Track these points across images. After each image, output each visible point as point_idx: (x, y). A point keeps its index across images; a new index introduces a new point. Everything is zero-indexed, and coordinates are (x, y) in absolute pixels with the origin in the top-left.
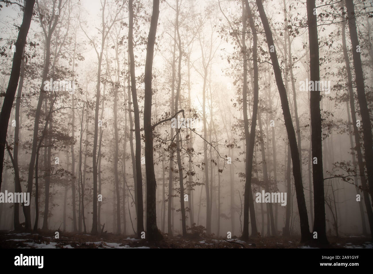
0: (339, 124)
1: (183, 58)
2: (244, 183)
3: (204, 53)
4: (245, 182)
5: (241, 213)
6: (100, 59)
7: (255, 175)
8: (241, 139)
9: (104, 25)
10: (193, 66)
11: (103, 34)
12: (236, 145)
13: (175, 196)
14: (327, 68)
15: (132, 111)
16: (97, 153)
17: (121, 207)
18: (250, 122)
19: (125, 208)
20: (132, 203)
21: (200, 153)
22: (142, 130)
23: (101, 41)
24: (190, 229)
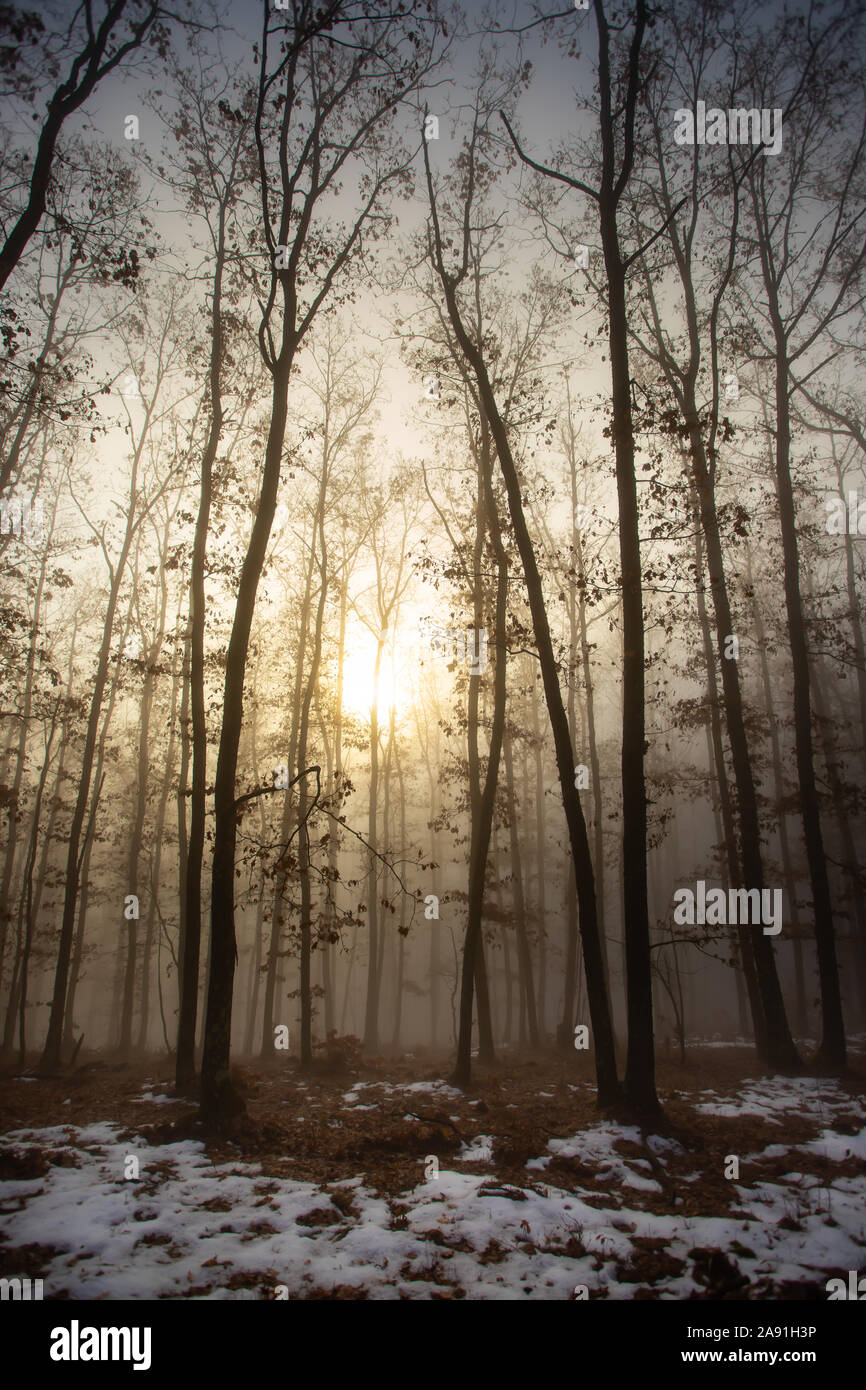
0: (687, 775)
1: (331, 594)
2: (464, 918)
3: (383, 576)
4: (467, 915)
5: (456, 987)
6: (116, 582)
7: (491, 897)
8: (461, 808)
9: (134, 495)
10: (353, 606)
11: (130, 519)
12: (448, 825)
13: (288, 953)
14: (661, 683)
15: (189, 721)
16: (84, 830)
17: (137, 966)
18: (485, 764)
19: (151, 971)
20: (169, 966)
21: (355, 882)
22: (209, 792)
23: (123, 537)
24: (320, 1046)
